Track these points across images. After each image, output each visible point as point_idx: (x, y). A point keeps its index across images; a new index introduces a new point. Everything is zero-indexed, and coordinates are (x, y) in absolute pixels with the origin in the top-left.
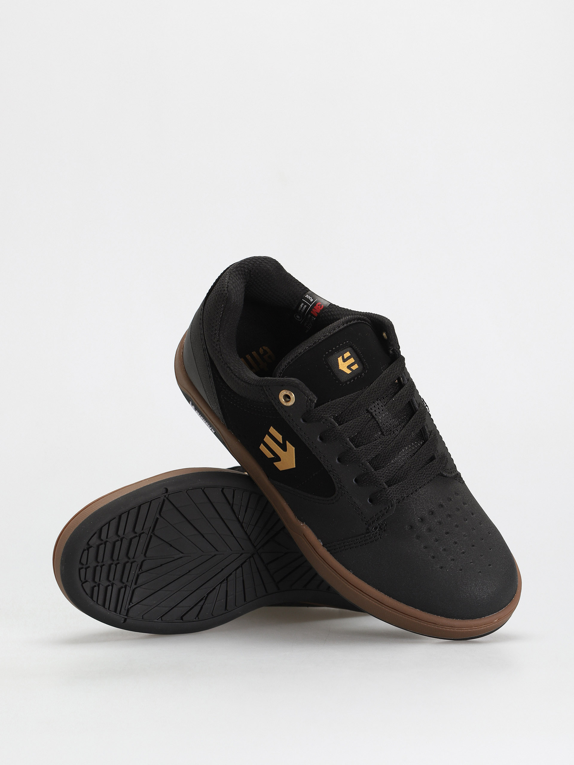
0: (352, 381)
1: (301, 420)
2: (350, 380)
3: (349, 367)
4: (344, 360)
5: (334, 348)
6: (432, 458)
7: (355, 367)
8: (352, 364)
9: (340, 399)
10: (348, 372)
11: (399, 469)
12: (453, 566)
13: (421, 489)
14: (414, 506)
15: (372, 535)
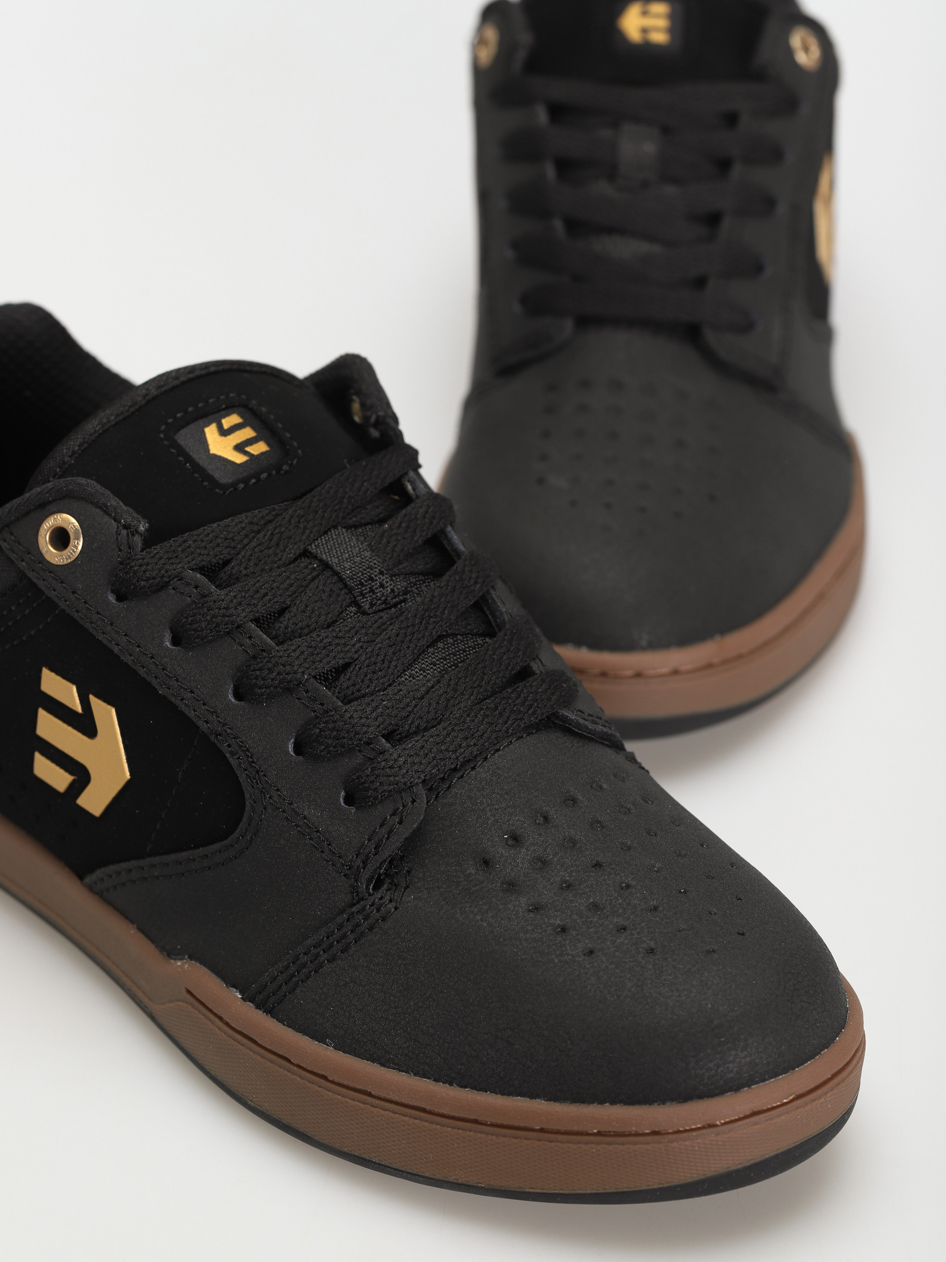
0: (253, 481)
1: (112, 598)
2: (245, 481)
3: (240, 448)
4: (224, 433)
5: (190, 409)
6: (525, 674)
7: (259, 448)
8: (250, 442)
9: (219, 525)
10: (239, 459)
11: (422, 698)
12: (626, 942)
13: (501, 753)
14: (484, 801)
15: (370, 906)
